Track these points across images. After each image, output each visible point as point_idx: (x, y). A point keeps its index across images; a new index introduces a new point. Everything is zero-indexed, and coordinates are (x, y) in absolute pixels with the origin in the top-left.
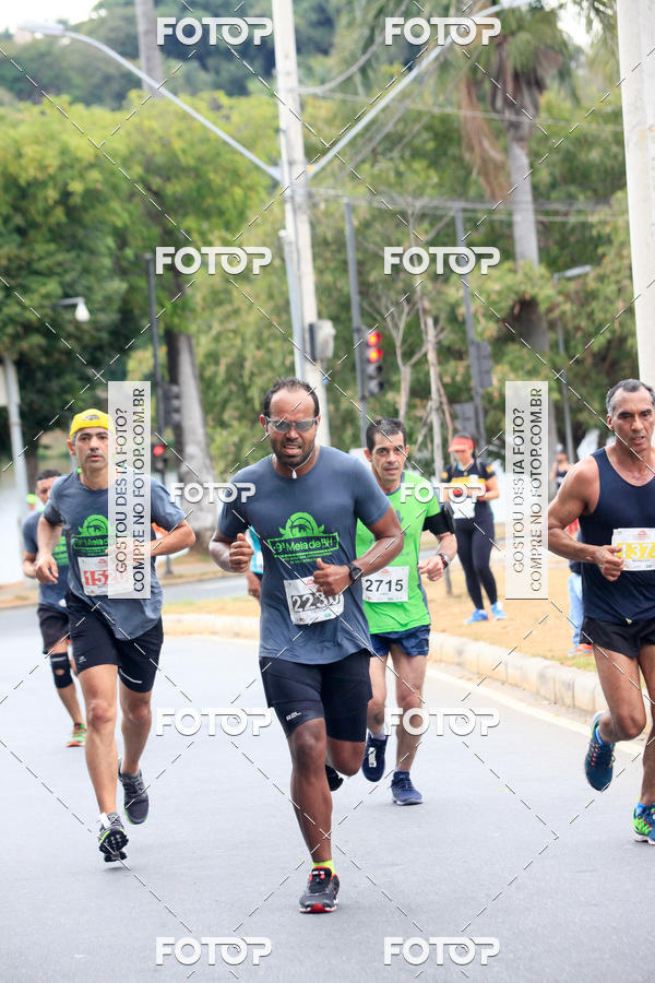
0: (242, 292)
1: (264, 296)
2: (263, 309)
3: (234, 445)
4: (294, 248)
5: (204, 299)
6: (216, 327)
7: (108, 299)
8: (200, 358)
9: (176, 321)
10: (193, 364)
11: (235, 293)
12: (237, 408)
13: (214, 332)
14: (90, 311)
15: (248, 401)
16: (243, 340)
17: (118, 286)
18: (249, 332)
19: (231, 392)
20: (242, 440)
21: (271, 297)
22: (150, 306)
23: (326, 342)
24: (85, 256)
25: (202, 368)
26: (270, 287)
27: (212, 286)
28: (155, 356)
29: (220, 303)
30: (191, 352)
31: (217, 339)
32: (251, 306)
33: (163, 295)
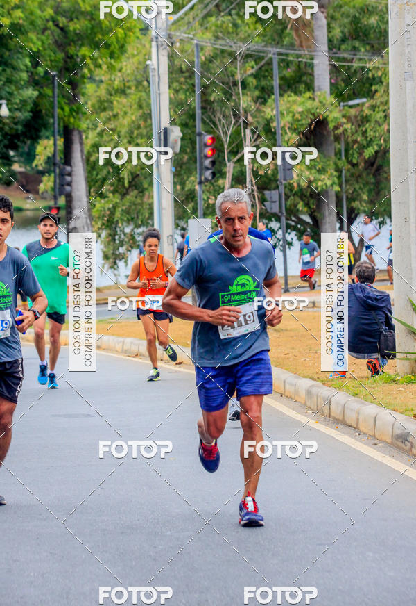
0: (120, 102)
1: (135, 106)
2: (133, 116)
3: (109, 209)
4: (156, 74)
5: (93, 106)
6: (101, 127)
7: (24, 102)
8: (87, 148)
9: (72, 120)
10: (82, 151)
11: (115, 103)
12: (112, 185)
13: (99, 129)
14: (10, 110)
15: (120, 180)
16: (119, 137)
17: (31, 93)
18: (124, 131)
19: (109, 172)
20: (115, 207)
21: (140, 107)
22: (53, 108)
23: (176, 141)
24: (9, 71)
25: (89, 154)
26: (140, 100)
27: (99, 97)
28: (55, 144)
29: (104, 110)
30: (81, 143)
31: (101, 134)
32: (126, 113)
33: (63, 101)
